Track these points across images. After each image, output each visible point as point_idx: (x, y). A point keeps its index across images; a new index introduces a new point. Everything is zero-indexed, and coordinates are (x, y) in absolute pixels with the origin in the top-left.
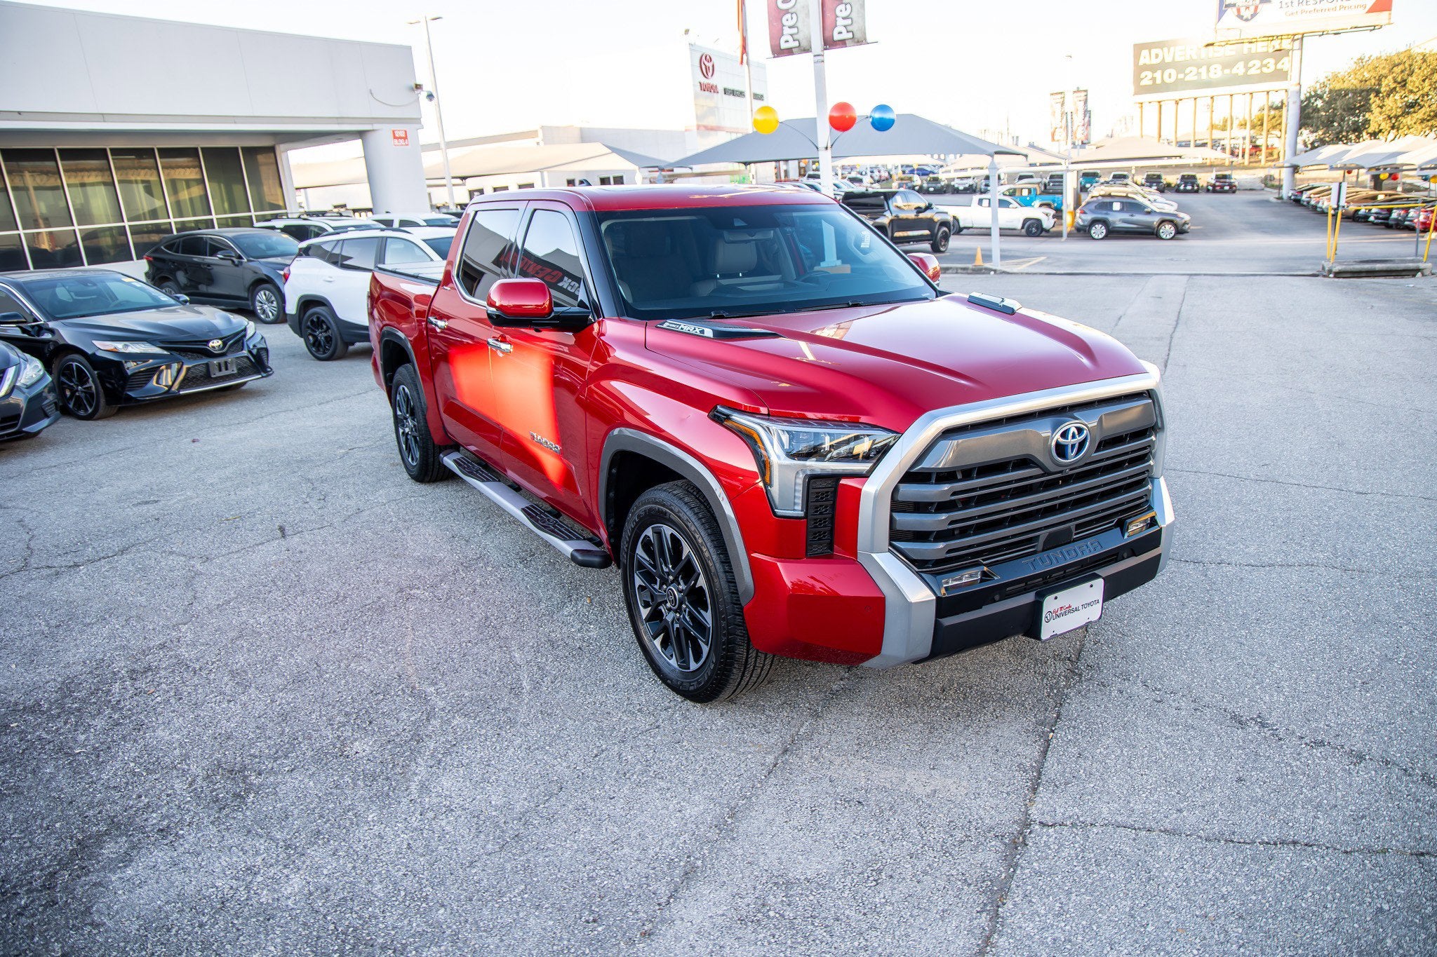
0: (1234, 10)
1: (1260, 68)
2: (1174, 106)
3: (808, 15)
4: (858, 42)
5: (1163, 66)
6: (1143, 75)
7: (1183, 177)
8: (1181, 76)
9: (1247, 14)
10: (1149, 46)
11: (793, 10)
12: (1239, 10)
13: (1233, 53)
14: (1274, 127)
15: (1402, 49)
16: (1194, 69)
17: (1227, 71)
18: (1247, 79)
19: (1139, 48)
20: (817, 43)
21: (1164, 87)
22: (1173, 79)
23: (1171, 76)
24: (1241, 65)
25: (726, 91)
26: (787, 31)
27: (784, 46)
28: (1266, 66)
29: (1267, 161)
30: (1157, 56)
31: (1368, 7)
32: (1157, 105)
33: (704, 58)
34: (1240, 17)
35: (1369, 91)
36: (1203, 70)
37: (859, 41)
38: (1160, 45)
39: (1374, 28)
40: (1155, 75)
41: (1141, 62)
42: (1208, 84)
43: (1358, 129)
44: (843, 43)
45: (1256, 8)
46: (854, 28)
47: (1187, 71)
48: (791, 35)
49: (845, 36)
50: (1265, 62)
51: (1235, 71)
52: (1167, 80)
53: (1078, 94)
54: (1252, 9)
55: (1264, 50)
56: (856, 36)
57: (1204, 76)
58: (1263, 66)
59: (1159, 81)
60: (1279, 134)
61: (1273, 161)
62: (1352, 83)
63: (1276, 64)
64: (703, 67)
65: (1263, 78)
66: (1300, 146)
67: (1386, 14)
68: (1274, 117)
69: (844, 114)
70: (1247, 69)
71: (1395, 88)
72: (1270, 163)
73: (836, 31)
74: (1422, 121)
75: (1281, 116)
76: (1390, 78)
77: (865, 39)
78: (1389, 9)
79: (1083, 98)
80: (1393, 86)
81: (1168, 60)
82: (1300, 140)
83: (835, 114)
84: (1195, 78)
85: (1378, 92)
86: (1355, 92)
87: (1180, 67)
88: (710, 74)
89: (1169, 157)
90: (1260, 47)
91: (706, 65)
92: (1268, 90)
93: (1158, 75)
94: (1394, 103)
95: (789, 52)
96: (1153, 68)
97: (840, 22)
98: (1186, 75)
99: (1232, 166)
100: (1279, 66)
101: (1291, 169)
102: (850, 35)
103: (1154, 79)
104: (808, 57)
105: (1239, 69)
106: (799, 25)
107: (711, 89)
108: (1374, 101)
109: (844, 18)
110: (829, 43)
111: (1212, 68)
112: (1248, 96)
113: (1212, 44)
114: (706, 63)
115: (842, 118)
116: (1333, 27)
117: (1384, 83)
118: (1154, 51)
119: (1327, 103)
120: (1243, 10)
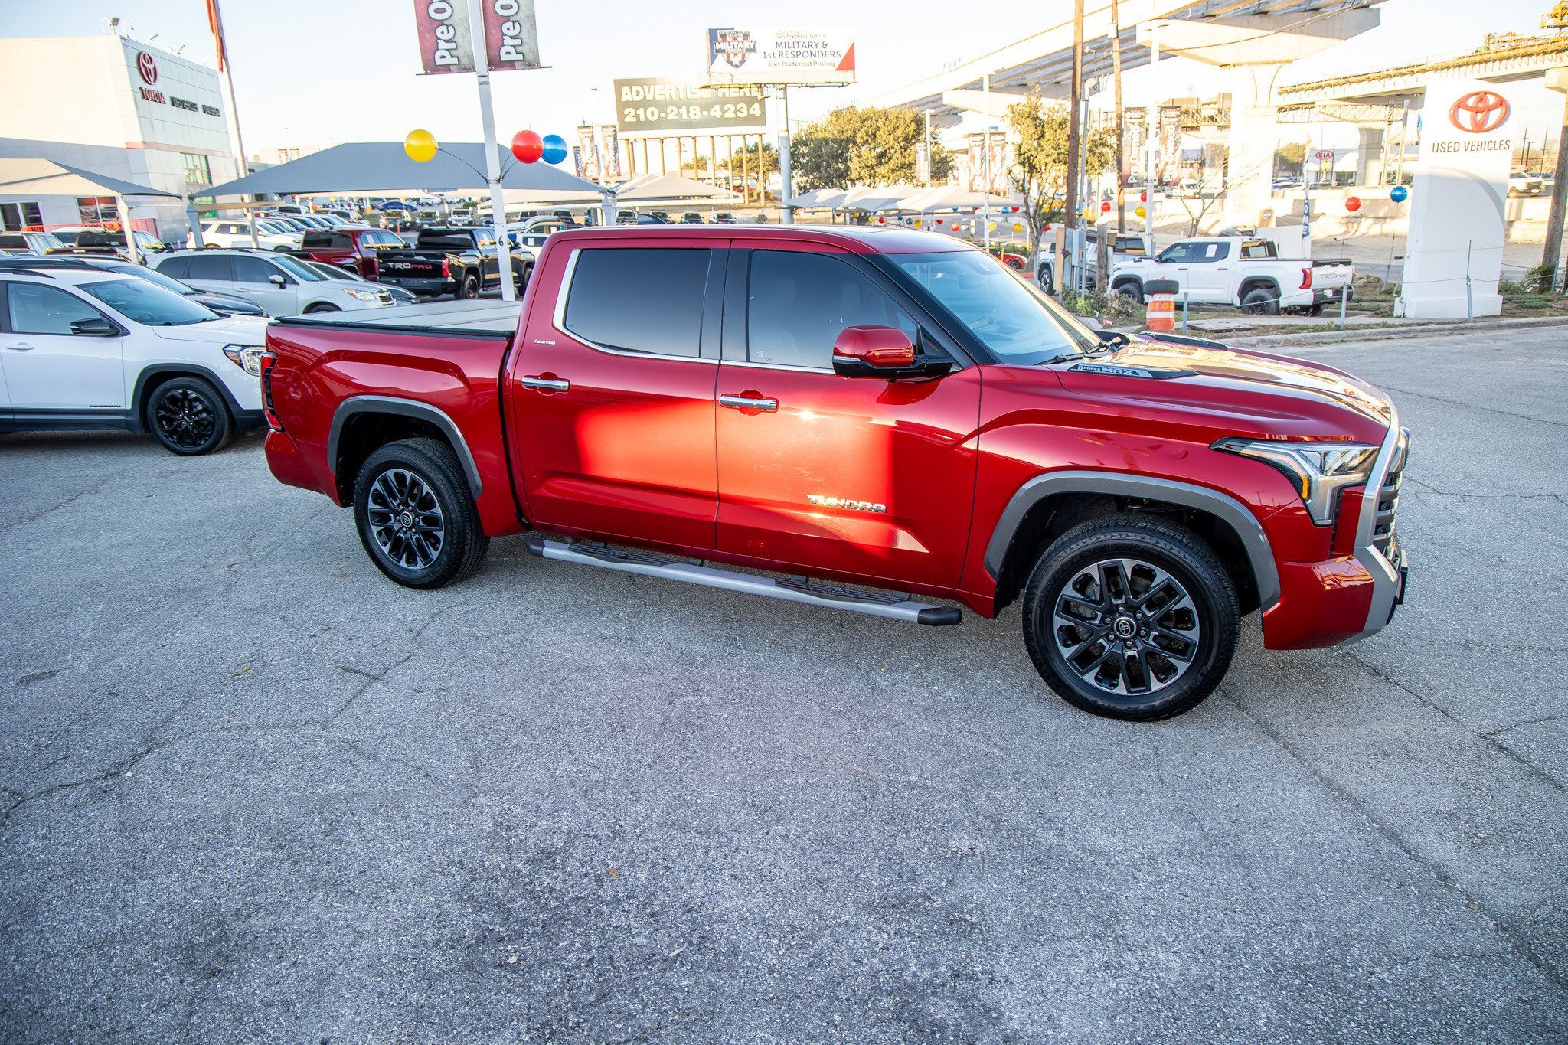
0: (725, 55)
1: (735, 112)
2: (659, 144)
3: (468, 29)
4: (529, 65)
5: (644, 104)
6: (626, 111)
7: (687, 214)
8: (663, 115)
9: (736, 60)
10: (630, 83)
11: (447, 22)
12: (728, 56)
13: (709, 96)
14: (751, 169)
15: (869, 107)
16: (675, 109)
17: (705, 113)
18: (723, 122)
19: (619, 84)
20: (481, 61)
21: (648, 125)
22: (656, 117)
23: (653, 115)
24: (717, 107)
25: (174, 101)
26: (442, 45)
27: (439, 62)
28: (739, 110)
29: (750, 201)
30: (638, 93)
31: (837, 66)
32: (643, 142)
33: (142, 57)
34: (731, 63)
35: (848, 141)
36: (683, 110)
37: (532, 64)
38: (640, 82)
39: (842, 85)
40: (639, 112)
41: (624, 98)
42: (689, 125)
43: (843, 175)
44: (511, 65)
45: (744, 56)
46: (524, 49)
47: (669, 110)
48: (448, 50)
49: (514, 57)
50: (738, 107)
51: (712, 113)
52: (650, 118)
53: (607, 129)
54: (740, 55)
55: (737, 95)
56: (527, 58)
57: (685, 117)
58: (737, 110)
59: (642, 119)
60: (756, 176)
61: (754, 201)
62: (832, 133)
63: (748, 110)
64: (143, 68)
65: (738, 122)
66: (794, 187)
67: (850, 73)
68: (751, 159)
69: (531, 144)
70: (724, 112)
71: (867, 141)
72: (752, 204)
73: (503, 50)
74: (893, 171)
75: (757, 159)
76: (863, 130)
77: (538, 63)
78: (853, 69)
79: (612, 133)
80: (866, 138)
81: (650, 97)
82: (794, 183)
83: (521, 144)
84: (677, 118)
85: (855, 143)
86: (835, 141)
87: (662, 106)
88: (152, 79)
89: (702, 197)
90: (734, 93)
91: (145, 66)
92: (744, 133)
93: (641, 112)
94: (868, 154)
95: (446, 69)
96: (636, 105)
97: (507, 41)
98: (667, 114)
99: (730, 207)
100: (751, 112)
101: (789, 210)
102: (520, 57)
103: (637, 116)
104: (472, 77)
105: (716, 112)
106: (458, 39)
107: (158, 98)
108: (853, 152)
109: (512, 37)
110: (495, 63)
111: (691, 108)
112: (727, 138)
113: (707, 87)
114: (146, 64)
115: (527, 148)
116: (810, 80)
117: (859, 135)
118: (635, 88)
119: (813, 150)
120: (732, 56)
